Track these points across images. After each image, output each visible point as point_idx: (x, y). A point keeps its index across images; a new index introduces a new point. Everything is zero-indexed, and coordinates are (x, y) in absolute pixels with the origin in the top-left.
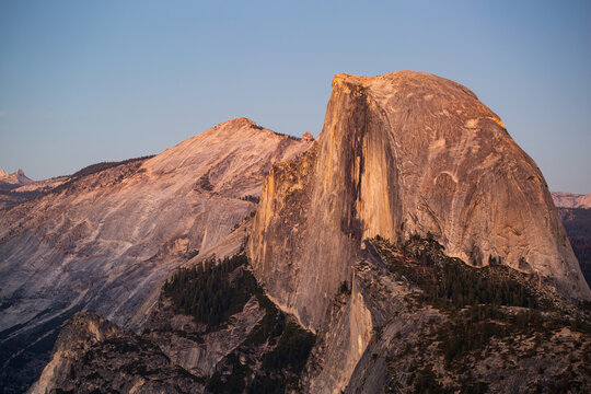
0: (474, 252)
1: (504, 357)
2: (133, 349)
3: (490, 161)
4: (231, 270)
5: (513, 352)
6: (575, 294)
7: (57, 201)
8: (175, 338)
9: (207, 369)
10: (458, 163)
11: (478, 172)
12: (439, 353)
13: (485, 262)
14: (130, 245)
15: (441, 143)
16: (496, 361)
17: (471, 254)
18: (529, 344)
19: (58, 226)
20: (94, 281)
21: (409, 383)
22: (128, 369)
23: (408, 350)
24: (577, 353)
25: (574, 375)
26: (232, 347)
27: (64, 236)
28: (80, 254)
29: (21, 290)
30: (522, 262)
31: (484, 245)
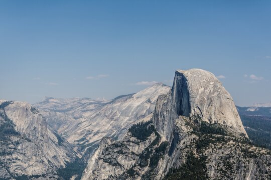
0: (210, 119)
1: (213, 149)
2: (120, 146)
3: (216, 94)
4: (148, 125)
5: (215, 148)
6: (239, 131)
7: (109, 106)
8: (131, 144)
9: (140, 152)
10: (207, 94)
11: (212, 97)
12: (195, 148)
13: (213, 122)
14: (128, 118)
15: (203, 89)
16: (210, 150)
17: (210, 120)
18: (220, 145)
19: (109, 113)
20: (119, 128)
21: (186, 156)
22: (118, 152)
23: (186, 147)
24: (233, 148)
25: (232, 154)
26: (147, 146)
27: (111, 115)
28: (115, 120)
29: (99, 130)
30: (224, 122)
31: (213, 117)
